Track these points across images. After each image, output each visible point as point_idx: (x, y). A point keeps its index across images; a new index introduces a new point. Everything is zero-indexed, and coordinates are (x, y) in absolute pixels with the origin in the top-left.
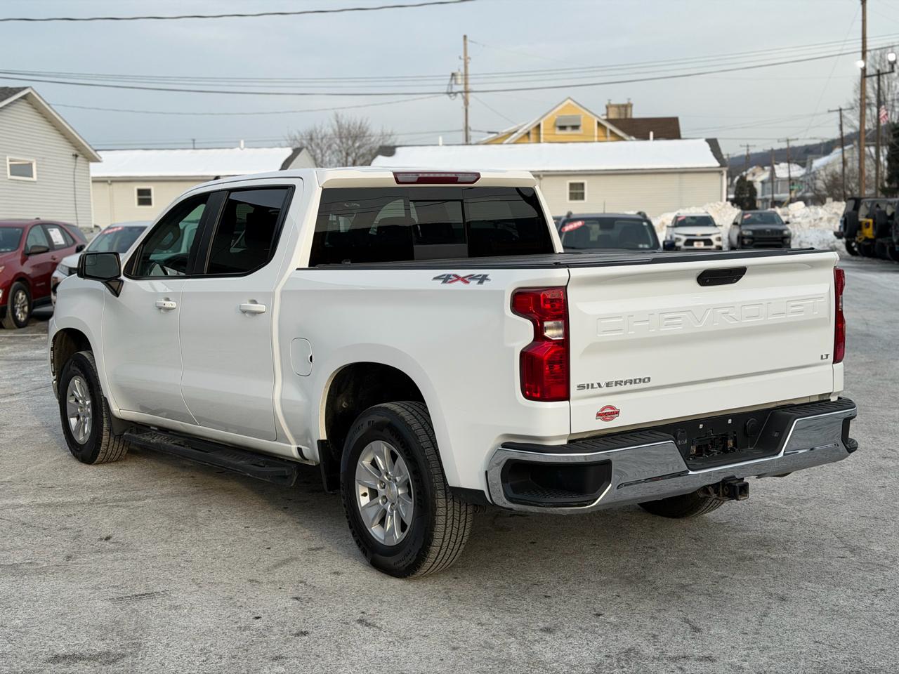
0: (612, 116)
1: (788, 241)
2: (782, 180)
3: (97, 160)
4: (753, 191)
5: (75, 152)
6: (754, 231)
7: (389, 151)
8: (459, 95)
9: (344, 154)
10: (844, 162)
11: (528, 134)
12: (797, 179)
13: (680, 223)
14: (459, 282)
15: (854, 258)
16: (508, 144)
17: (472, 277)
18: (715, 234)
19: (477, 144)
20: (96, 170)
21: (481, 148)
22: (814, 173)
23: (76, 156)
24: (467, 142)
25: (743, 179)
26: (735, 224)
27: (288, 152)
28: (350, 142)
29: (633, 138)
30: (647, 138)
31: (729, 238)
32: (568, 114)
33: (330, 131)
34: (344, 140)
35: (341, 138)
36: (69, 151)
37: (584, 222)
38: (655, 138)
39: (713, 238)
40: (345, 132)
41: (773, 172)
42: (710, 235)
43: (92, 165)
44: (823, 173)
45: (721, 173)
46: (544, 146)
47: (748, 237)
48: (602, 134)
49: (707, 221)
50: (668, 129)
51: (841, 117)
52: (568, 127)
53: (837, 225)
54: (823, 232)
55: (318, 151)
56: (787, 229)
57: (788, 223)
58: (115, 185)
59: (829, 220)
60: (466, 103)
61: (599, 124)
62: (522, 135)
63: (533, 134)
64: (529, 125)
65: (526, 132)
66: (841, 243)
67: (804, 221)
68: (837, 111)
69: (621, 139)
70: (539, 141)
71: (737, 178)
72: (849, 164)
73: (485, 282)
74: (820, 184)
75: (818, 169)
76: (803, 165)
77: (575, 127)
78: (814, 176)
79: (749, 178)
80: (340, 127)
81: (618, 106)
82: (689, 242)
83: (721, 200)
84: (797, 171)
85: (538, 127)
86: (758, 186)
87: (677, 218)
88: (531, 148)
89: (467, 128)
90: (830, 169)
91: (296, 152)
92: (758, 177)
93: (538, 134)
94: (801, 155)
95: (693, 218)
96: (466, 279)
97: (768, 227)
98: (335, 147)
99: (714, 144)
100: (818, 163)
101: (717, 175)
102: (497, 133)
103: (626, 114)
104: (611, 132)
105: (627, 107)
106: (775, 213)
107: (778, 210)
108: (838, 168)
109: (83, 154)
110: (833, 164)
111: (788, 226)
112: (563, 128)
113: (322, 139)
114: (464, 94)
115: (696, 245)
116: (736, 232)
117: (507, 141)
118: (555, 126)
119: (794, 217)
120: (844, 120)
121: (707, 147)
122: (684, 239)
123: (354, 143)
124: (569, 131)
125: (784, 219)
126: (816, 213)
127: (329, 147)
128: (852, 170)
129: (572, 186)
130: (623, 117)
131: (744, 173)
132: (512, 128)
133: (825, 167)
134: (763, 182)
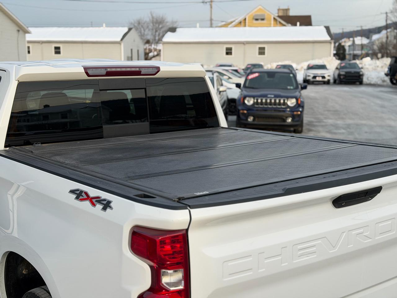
0: (281, 14)
1: (361, 77)
2: (358, 45)
3: (28, 32)
4: (344, 50)
5: (18, 29)
6: (346, 73)
7: (173, 30)
8: (208, 3)
9: (154, 31)
10: (387, 37)
11: (240, 23)
12: (365, 45)
13: (310, 68)
14: (87, 203)
15: (394, 86)
16: (231, 27)
17: (98, 200)
18: (327, 73)
19: (216, 27)
20: (28, 37)
21: (217, 29)
22: (373, 42)
23: (19, 31)
24: (211, 26)
25: (340, 44)
26: (337, 68)
27: (126, 30)
28: (157, 25)
29: (290, 25)
30: (296, 25)
31: (334, 75)
32: (259, 13)
33: (148, 20)
34: (155, 24)
35: (153, 23)
36: (15, 28)
37: (259, 74)
38: (301, 25)
39: (326, 76)
40: (155, 20)
41: (354, 41)
42: (324, 74)
43: (27, 35)
44: (377, 42)
45: (331, 43)
46: (247, 28)
47: (343, 75)
48: (275, 23)
49: (323, 67)
50: (306, 21)
51: (387, 16)
52: (259, 19)
53: (386, 70)
54: (379, 73)
55: (142, 29)
56: (361, 71)
57: (362, 68)
58: (44, 45)
59: (382, 67)
60: (211, 7)
61: (274, 19)
62: (237, 23)
63: (243, 23)
64: (241, 18)
65: (239, 22)
66: (387, 79)
67: (370, 68)
68: (384, 13)
69: (284, 25)
70: (245, 26)
71: (337, 44)
72: (389, 39)
73: (108, 210)
74: (375, 47)
75: (375, 41)
76: (368, 38)
77: (263, 19)
78: (372, 43)
79: (343, 44)
80: (153, 17)
81: (283, 10)
82: (315, 77)
83: (330, 56)
84: (365, 41)
85: (245, 19)
86: (347, 48)
87: (309, 65)
88: (241, 29)
89: (211, 20)
90: (380, 41)
91: (130, 30)
92: (347, 43)
93: (245, 23)
94: (367, 33)
95: (317, 65)
96: (94, 200)
97: (353, 70)
98: (150, 27)
99: (328, 29)
100: (375, 37)
101: (329, 44)
102: (226, 22)
103: (287, 13)
104: (280, 23)
105: (287, 10)
106: (356, 63)
107: (357, 62)
108: (384, 40)
109: (22, 30)
110: (381, 38)
111: (362, 70)
112: (257, 20)
113: (144, 24)
114: (210, 3)
115: (318, 79)
116: (337, 72)
117: (230, 26)
118: (253, 19)
119: (365, 65)
120: (388, 18)
121: (324, 30)
122: (312, 76)
123: (159, 25)
124: (260, 22)
125: (360, 66)
126: (376, 63)
127: (148, 27)
128: (390, 41)
129: (260, 48)
130: (285, 15)
131: (340, 42)
132: (232, 20)
133: (378, 40)
134: (349, 46)
